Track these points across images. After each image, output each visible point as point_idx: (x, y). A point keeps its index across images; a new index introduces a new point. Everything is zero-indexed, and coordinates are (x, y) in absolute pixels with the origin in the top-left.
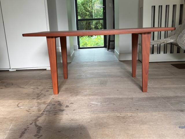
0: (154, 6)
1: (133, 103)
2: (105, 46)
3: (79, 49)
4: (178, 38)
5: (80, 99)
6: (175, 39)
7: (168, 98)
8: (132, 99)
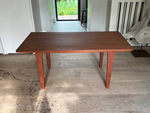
0: (121, 3)
1: (99, 102)
2: (79, 19)
3: (57, 21)
4: (137, 35)
5: (61, 96)
6: (134, 36)
7: (123, 96)
8: (98, 96)
